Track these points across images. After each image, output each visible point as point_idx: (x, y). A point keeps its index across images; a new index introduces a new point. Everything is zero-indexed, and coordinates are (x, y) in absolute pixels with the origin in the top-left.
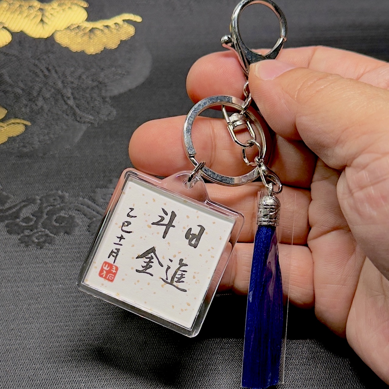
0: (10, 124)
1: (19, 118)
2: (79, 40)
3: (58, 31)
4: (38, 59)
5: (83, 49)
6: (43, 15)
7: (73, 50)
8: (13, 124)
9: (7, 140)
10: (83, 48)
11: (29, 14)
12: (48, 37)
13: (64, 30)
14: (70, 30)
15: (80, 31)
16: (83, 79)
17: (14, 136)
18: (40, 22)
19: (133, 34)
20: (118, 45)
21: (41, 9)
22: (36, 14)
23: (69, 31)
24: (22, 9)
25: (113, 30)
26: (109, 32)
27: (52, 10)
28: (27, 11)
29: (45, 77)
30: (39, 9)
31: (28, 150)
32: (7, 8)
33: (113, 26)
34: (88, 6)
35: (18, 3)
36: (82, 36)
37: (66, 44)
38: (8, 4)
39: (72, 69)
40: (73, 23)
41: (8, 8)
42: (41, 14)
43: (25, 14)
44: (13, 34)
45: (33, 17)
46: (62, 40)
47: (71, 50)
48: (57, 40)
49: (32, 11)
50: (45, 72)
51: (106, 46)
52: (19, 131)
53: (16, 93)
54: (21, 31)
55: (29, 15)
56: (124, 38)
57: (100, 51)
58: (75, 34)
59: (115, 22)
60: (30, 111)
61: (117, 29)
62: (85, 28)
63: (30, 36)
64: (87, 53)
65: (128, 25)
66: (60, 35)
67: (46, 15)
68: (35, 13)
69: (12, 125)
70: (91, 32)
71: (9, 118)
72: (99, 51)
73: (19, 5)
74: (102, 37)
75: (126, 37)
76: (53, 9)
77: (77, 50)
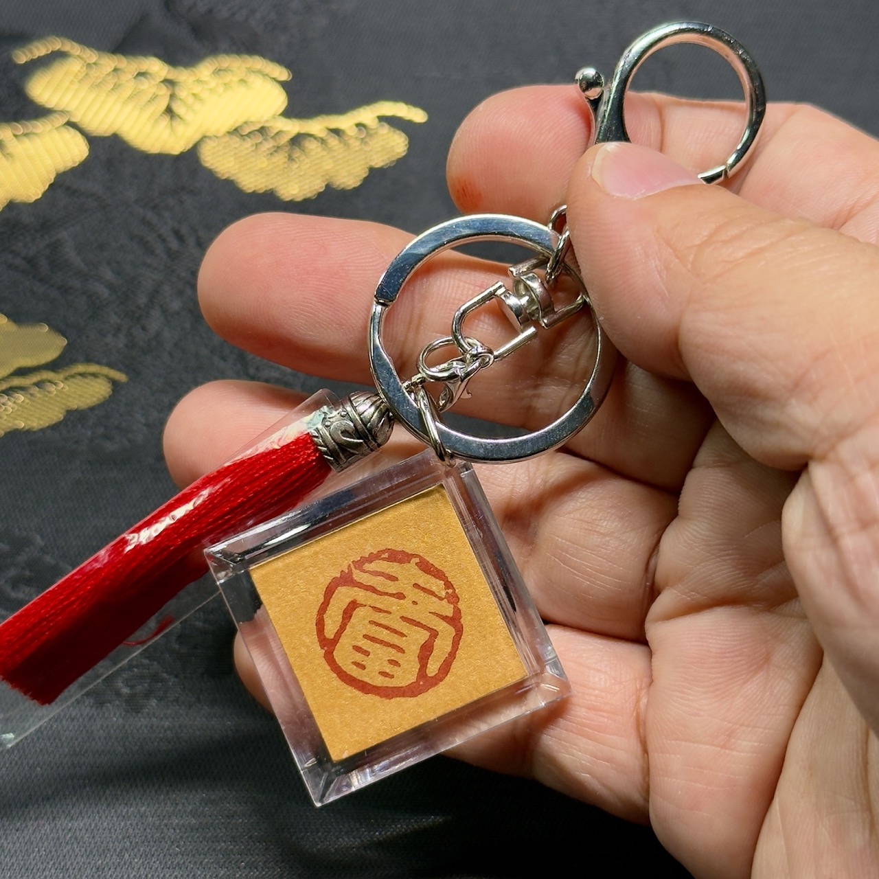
0: (73, 377)
1: (99, 363)
2: (262, 162)
3: (210, 138)
4: (155, 208)
5: (271, 187)
6: (172, 96)
7: (245, 188)
8: (80, 377)
9: (62, 418)
10: (272, 183)
11: (138, 92)
12: (182, 154)
13: (225, 135)
14: (242, 136)
15: (265, 140)
17: (81, 408)
18: (163, 113)
19: (404, 154)
20: (362, 178)
21: (169, 83)
22: (154, 93)
23: (238, 139)
24: (119, 78)
25: (351, 142)
26: (342, 145)
27: (196, 83)
28: (133, 84)
29: (169, 256)
30: (163, 82)
31: (116, 447)
32: (81, 76)
33: (352, 131)
34: (290, 79)
35: (111, 62)
36: (271, 154)
37: (229, 172)
38: (83, 65)
40: (251, 120)
41: (83, 74)
42: (169, 93)
43: (128, 93)
44: (93, 141)
45: (147, 100)
46: (218, 162)
47: (240, 186)
48: (204, 161)
49: (144, 84)
50: (170, 242)
51: (332, 180)
52: (97, 396)
53: (92, 295)
54: (115, 135)
55: (135, 95)
56: (379, 161)
57: (315, 192)
58: (252, 146)
59: (357, 122)
60: (126, 346)
61: (362, 139)
62: (279, 133)
63: (136, 147)
64: (282, 196)
65: (392, 129)
66: (214, 147)
67: (181, 97)
68: (154, 90)
69: (79, 380)
70: (293, 144)
71: (73, 361)
72: (312, 192)
73: (113, 69)
74: (322, 157)
75: (383, 161)
76: (199, 81)
77: (257, 189)
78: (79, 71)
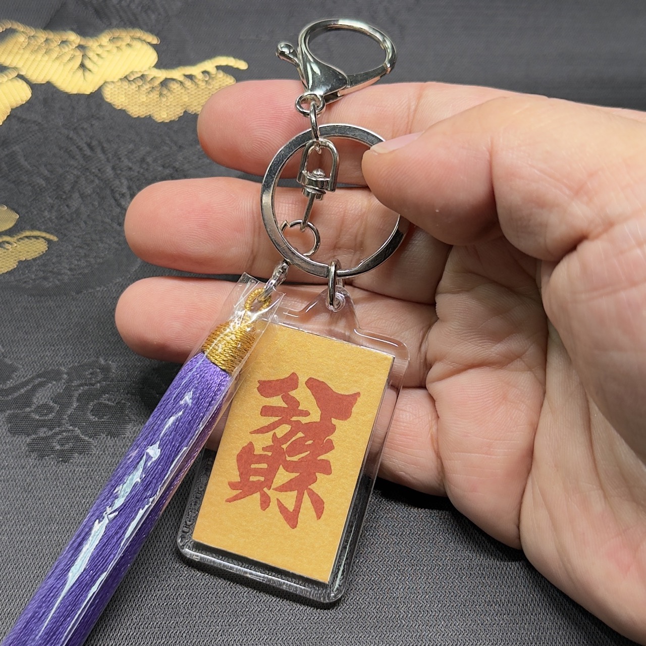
0: (22, 239)
1: (39, 230)
2: (144, 98)
3: (109, 82)
4: (75, 129)
5: (149, 114)
6: (84, 56)
7: (132, 115)
8: (26, 240)
9: (16, 266)
10: (150, 111)
11: (62, 54)
12: (91, 93)
13: (118, 81)
14: (129, 81)
15: (145, 83)
16: (148, 162)
17: (28, 259)
18: (79, 68)
21: (81, 47)
22: (72, 55)
23: (127, 84)
24: (49, 44)
25: (200, 83)
26: (193, 86)
27: (99, 47)
28: (58, 49)
29: (84, 160)
30: (78, 47)
31: (50, 284)
32: (25, 44)
33: (200, 76)
34: (158, 43)
35: (43, 35)
36: (149, 93)
37: (122, 105)
38: (26, 38)
39: (131, 146)
40: (135, 70)
41: (27, 44)
42: (81, 54)
43: (55, 55)
44: (33, 86)
45: (68, 58)
46: (115, 98)
47: (130, 114)
48: (106, 98)
49: (66, 50)
50: (84, 151)
51: (188, 108)
52: (38, 250)
53: (34, 186)
54: (48, 83)
55: (60, 56)
57: (177, 116)
58: (136, 87)
59: (203, 70)
60: (57, 217)
61: (206, 81)
62: (153, 78)
63: (62, 90)
64: (156, 120)
65: (225, 75)
66: (111, 89)
67: (90, 57)
68: (72, 52)
70: (162, 86)
71: (23, 229)
72: (175, 116)
73: (45, 40)
74: (182, 93)
77: (139, 115)
78: (24, 42)
